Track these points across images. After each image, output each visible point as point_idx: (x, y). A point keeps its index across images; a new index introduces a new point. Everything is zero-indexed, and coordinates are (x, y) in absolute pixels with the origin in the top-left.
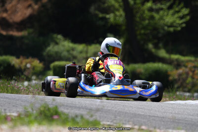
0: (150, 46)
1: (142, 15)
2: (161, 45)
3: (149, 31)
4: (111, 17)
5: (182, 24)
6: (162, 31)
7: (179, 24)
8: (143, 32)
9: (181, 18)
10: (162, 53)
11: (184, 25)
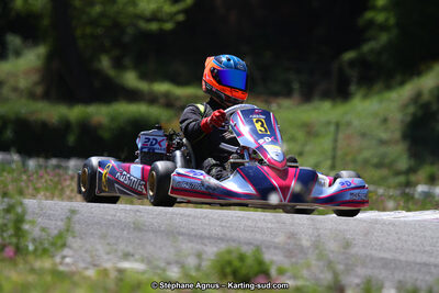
0: (105, 63)
2: (127, 61)
3: (99, 31)
5: (177, 13)
6: (130, 31)
7: (170, 14)
8: (88, 30)
10: (131, 79)
11: (181, 17)
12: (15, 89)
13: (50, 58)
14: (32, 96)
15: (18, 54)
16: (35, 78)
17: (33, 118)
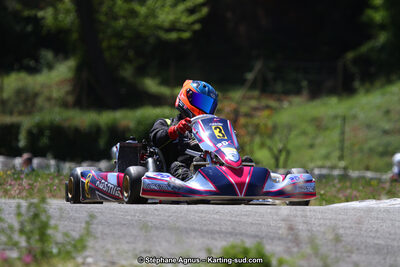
1: (111, 9)
3: (123, 43)
4: (47, 15)
5: (193, 23)
6: (152, 40)
7: (187, 24)
8: (114, 42)
9: (191, 11)
10: (151, 85)
11: (197, 27)
12: (49, 99)
13: (79, 69)
14: (65, 105)
15: (50, 67)
16: (67, 88)
17: (66, 124)
